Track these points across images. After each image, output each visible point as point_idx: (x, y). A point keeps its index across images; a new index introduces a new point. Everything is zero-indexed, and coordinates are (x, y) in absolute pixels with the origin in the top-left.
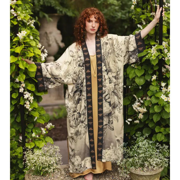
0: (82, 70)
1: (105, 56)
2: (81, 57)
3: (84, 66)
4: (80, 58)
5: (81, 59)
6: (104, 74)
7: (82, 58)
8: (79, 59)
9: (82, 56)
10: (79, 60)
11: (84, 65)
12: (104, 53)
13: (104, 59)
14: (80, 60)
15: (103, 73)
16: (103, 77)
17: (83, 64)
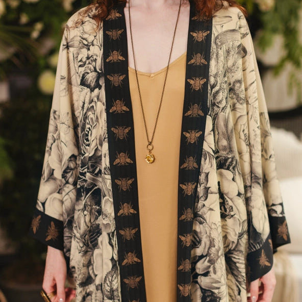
0: (93, 104)
1: (217, 92)
2: (93, 45)
3: (100, 87)
4: (89, 49)
5: (90, 53)
6: (209, 166)
7: (97, 51)
8: (84, 53)
9: (95, 42)
10: (84, 60)
11: (102, 82)
12: (216, 76)
13: (213, 105)
14: (88, 58)
15: (205, 159)
16: (202, 177)
17: (99, 76)
